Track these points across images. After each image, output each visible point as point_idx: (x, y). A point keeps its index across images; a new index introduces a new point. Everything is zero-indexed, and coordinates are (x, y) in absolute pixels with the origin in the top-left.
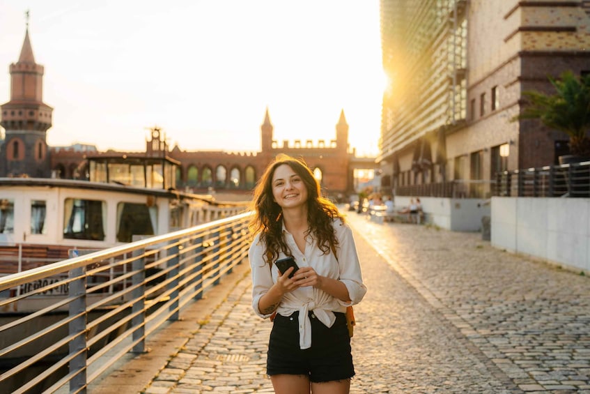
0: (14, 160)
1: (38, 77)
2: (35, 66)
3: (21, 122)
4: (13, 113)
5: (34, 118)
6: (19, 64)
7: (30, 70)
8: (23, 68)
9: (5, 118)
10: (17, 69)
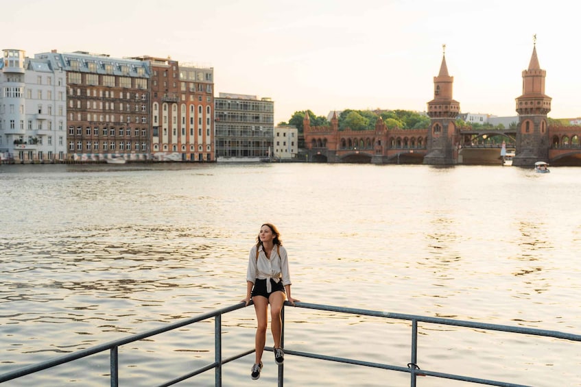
0: (527, 133)
1: (542, 78)
2: (541, 71)
3: (532, 109)
4: (526, 103)
5: (540, 106)
6: (530, 70)
7: (538, 74)
8: (533, 74)
9: (521, 107)
10: (529, 74)
